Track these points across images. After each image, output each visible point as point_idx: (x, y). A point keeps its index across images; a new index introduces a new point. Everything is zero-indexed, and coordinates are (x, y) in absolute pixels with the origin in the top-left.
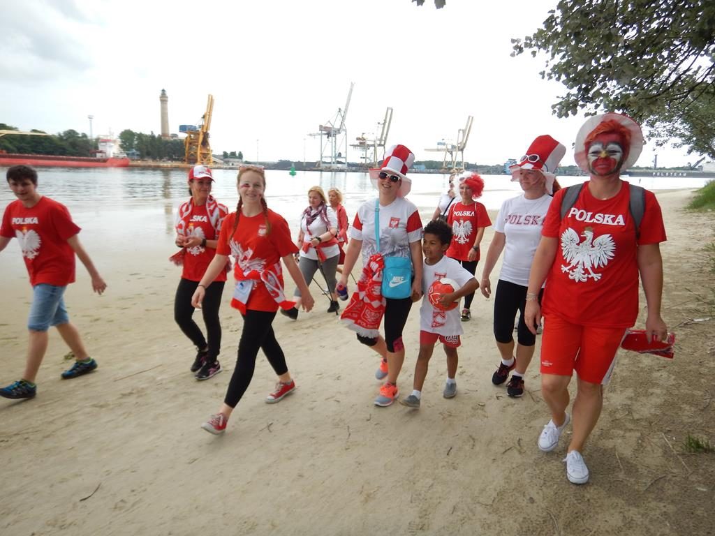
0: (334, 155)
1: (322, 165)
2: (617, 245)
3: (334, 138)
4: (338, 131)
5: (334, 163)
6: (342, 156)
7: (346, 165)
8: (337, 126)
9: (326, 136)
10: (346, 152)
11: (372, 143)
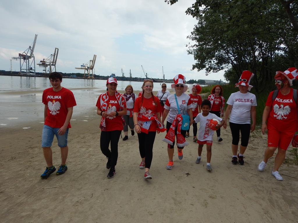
0: (28, 68)
1: (21, 73)
2: (291, 109)
3: (27, 60)
4: (30, 57)
5: (28, 72)
6: (33, 69)
7: (35, 74)
8: (29, 55)
9: (23, 59)
10: (35, 67)
11: (48, 64)
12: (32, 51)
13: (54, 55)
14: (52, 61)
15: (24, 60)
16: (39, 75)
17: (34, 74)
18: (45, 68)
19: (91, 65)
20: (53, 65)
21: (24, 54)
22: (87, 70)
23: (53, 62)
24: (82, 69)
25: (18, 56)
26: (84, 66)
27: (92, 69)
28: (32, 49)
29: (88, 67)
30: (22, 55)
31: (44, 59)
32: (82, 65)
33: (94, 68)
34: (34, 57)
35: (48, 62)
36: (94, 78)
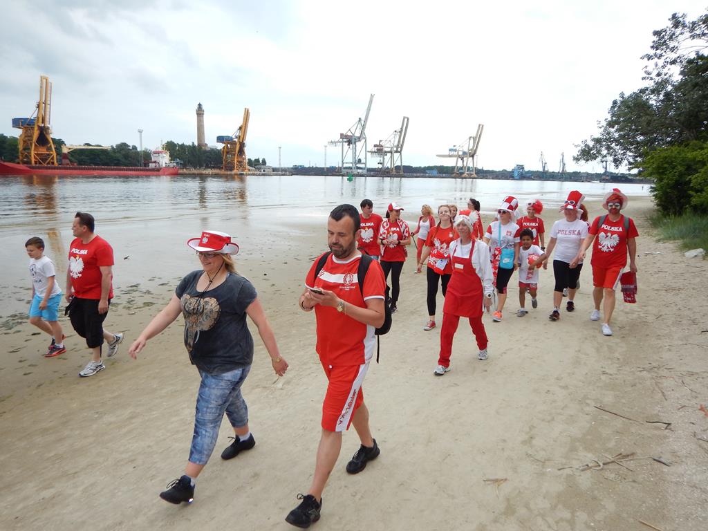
0: (354, 161)
1: (343, 170)
2: (620, 238)
3: (354, 145)
4: (359, 139)
5: (355, 168)
6: (362, 162)
8: (357, 134)
9: (347, 143)
10: (366, 158)
11: (389, 150)
12: (364, 127)
13: (401, 132)
14: (396, 143)
15: (349, 145)
16: (372, 173)
17: (365, 172)
18: (382, 159)
19: (471, 147)
20: (397, 152)
21: (349, 134)
22: (462, 159)
23: (397, 147)
24: (450, 156)
25: (338, 138)
26: (455, 150)
27: (473, 156)
28: (363, 123)
29: (464, 153)
30: (346, 136)
31: (380, 141)
32: (452, 148)
33: (478, 153)
34: (365, 138)
35: (388, 145)
36: (476, 176)
